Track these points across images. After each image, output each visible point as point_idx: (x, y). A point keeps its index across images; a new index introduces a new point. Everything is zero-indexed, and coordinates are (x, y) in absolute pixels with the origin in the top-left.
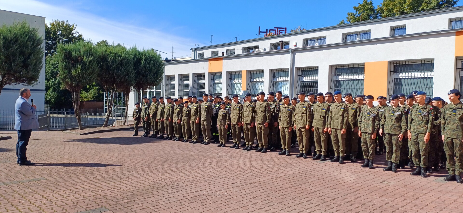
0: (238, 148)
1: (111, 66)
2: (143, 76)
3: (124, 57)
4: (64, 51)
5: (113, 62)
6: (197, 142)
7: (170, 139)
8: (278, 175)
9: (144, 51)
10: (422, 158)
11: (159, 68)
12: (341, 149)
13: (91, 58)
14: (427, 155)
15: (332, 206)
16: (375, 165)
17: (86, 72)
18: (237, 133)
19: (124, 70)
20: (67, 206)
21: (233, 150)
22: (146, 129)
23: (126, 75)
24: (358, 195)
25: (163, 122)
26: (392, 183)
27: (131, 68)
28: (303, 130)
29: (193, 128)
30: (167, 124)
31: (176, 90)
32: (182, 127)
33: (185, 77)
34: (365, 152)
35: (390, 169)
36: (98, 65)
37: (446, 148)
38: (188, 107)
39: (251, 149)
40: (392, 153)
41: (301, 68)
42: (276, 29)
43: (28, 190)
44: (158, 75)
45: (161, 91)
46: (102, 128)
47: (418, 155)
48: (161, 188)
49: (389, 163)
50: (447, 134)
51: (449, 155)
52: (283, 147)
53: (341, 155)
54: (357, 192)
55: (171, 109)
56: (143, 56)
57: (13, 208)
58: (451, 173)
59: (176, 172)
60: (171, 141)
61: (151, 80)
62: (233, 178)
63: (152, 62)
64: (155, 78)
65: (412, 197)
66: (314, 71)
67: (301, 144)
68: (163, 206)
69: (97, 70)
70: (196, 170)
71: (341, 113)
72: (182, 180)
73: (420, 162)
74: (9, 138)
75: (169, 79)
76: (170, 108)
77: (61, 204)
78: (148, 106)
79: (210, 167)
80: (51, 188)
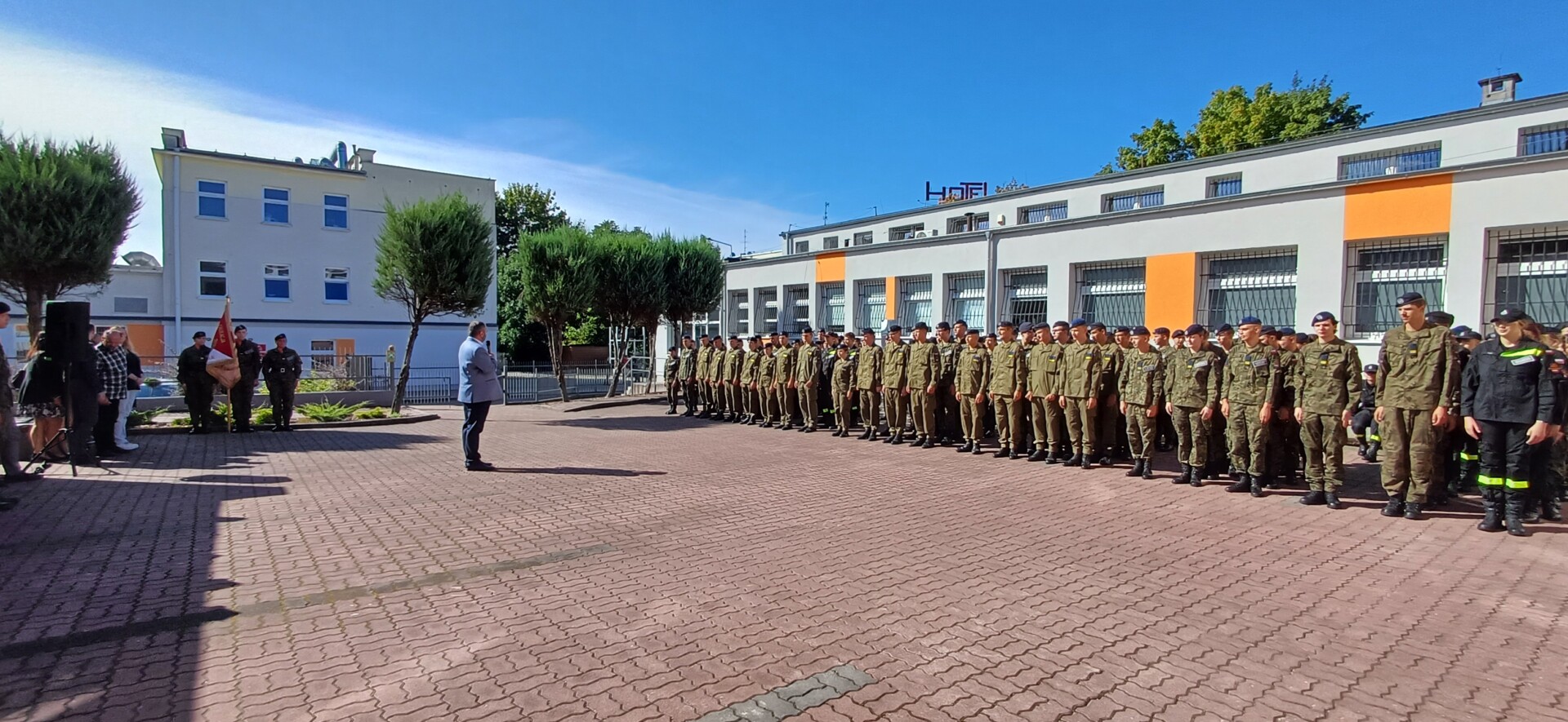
0: (874, 439)
1: (620, 274)
2: (684, 293)
3: (645, 255)
4: (533, 248)
5: (624, 266)
6: (789, 427)
7: (738, 420)
8: (950, 493)
9: (686, 241)
10: (1254, 457)
11: (715, 275)
12: (1085, 439)
13: (582, 260)
15: (1049, 550)
16: (1155, 473)
17: (573, 287)
18: (871, 408)
19: (646, 281)
21: (866, 443)
22: (689, 400)
23: (649, 292)
24: (1109, 530)
25: (721, 386)
26: (1186, 507)
27: (659, 277)
28: (1007, 400)
29: (782, 399)
30: (729, 391)
31: (751, 321)
32: (760, 397)
33: (768, 293)
34: (1134, 445)
35: (1186, 480)
36: (595, 274)
37: (1305, 436)
38: (771, 356)
40: (1191, 447)
41: (1011, 269)
42: (964, 186)
44: (712, 291)
45: (719, 322)
46: (606, 399)
47: (1243, 450)
48: (714, 514)
49: (1184, 468)
50: (1307, 405)
51: (1311, 449)
52: (965, 437)
53: (1085, 451)
54: (1107, 525)
55: (737, 360)
56: (684, 252)
58: (1315, 488)
60: (739, 424)
61: (700, 302)
62: (857, 497)
63: (700, 264)
64: (706, 296)
65: (1221, 535)
66: (1038, 276)
67: (1005, 430)
69: (593, 283)
71: (1085, 365)
75: (736, 298)
76: (735, 357)
77: (533, 536)
78: (692, 354)
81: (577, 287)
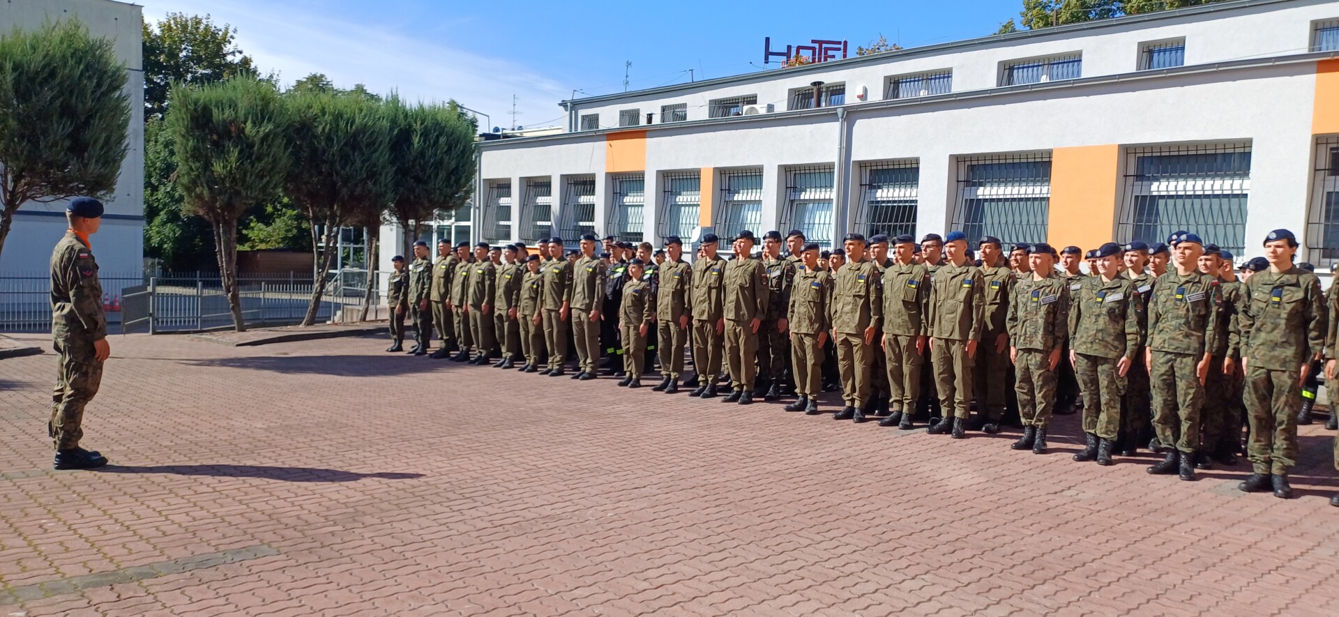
0: (675, 390)
1: (324, 151)
2: (419, 180)
3: (362, 124)
4: (191, 107)
5: (329, 139)
6: (560, 373)
7: (488, 362)
8: (768, 468)
9: (421, 107)
10: (1184, 427)
11: (463, 157)
12: (959, 397)
13: (267, 127)
14: (1198, 417)
15: (897, 553)
16: (1050, 445)
17: (252, 167)
18: (673, 348)
19: (363, 162)
20: (166, 539)
21: (661, 395)
22: (421, 332)
23: (368, 177)
24: (982, 526)
26: (1090, 494)
27: (382, 156)
28: (855, 341)
29: (551, 333)
30: (475, 320)
31: (514, 223)
32: (521, 329)
33: (538, 185)
34: (1024, 407)
35: (1092, 456)
36: (286, 149)
37: (1249, 398)
38: (538, 272)
39: (713, 393)
40: (1098, 410)
41: (870, 162)
42: (817, 46)
43: (66, 495)
44: (460, 179)
45: (470, 223)
46: (301, 329)
47: (1171, 419)
48: (433, 498)
49: (1091, 440)
50: (1253, 357)
51: (1256, 417)
52: (797, 390)
53: (958, 413)
54: (979, 518)
55: (487, 277)
56: (419, 123)
57: (19, 542)
58: (1259, 469)
59: (486, 454)
61: (440, 194)
62: (640, 473)
63: (442, 140)
64: (452, 187)
65: (1132, 534)
66: (906, 172)
67: (850, 382)
68: (429, 544)
69: (284, 161)
70: (541, 451)
71: (962, 296)
72: (496, 477)
73: (1177, 436)
74: (37, 351)
75: (495, 192)
76: (483, 273)
77: (153, 532)
78: (427, 267)
79: (582, 444)
80: (130, 491)
81: (259, 166)
